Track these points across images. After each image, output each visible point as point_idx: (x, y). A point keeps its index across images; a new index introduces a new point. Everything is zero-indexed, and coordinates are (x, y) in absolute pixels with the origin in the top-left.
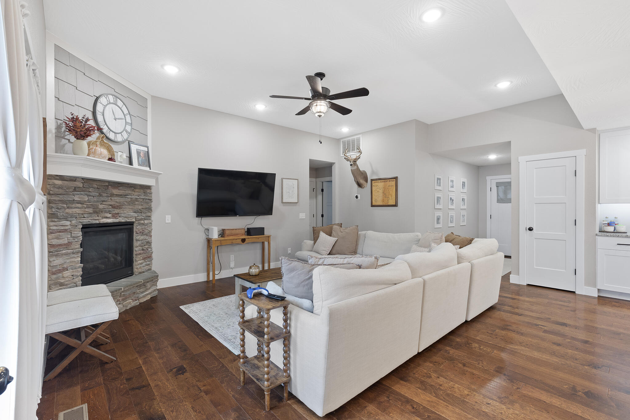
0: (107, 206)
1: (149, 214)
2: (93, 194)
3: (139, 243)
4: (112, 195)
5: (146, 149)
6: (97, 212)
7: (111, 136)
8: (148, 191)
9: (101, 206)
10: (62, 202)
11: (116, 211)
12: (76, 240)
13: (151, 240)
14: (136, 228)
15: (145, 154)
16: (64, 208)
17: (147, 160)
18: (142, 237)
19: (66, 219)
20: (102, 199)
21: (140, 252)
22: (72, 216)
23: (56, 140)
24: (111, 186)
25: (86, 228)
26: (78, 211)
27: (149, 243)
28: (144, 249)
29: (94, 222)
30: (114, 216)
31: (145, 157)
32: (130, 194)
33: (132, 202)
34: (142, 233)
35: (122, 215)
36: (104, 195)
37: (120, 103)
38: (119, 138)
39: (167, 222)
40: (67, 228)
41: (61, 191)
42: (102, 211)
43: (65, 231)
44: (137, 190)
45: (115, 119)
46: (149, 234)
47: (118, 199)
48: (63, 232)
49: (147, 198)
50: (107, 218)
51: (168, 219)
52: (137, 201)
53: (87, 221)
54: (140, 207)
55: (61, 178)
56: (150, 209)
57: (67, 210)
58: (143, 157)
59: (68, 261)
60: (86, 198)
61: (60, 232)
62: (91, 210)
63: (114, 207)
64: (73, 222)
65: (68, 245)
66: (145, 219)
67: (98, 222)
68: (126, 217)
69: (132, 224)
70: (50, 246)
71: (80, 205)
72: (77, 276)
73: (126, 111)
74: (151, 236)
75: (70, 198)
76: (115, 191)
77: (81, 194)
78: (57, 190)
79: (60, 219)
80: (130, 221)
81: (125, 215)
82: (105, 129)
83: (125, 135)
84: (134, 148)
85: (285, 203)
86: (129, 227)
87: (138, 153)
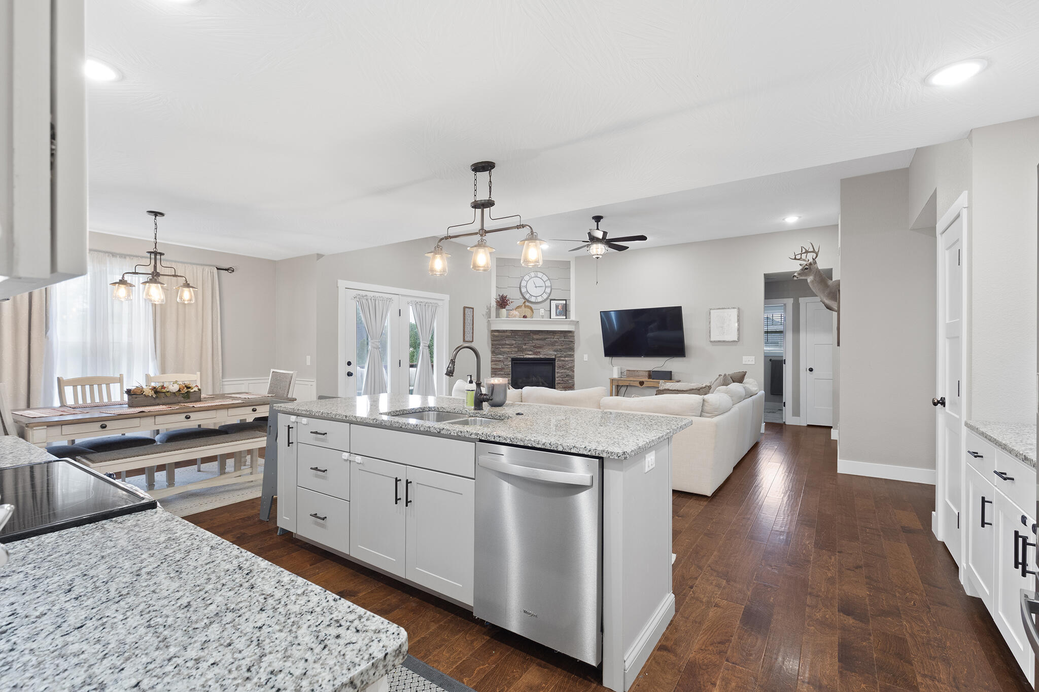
0: (529, 347)
1: (570, 353)
2: (518, 339)
3: (559, 374)
4: (533, 339)
5: (564, 302)
6: (522, 350)
7: (533, 299)
8: (570, 334)
9: (524, 347)
10: (500, 345)
11: (538, 350)
12: (507, 367)
13: (574, 374)
14: (557, 363)
15: (563, 306)
17: (565, 310)
18: (562, 371)
19: (500, 354)
20: (525, 342)
21: (560, 382)
22: (504, 353)
23: (496, 311)
24: (532, 333)
25: (513, 360)
26: (508, 350)
27: (572, 377)
28: (564, 380)
29: (519, 357)
30: (535, 353)
31: (562, 308)
32: (548, 338)
33: (553, 344)
34: (562, 367)
35: (542, 353)
36: (526, 339)
37: (540, 275)
38: (540, 299)
39: (585, 360)
40: (500, 359)
41: (498, 338)
42: (526, 349)
43: (500, 361)
44: (557, 335)
45: (536, 287)
46: (572, 369)
47: (538, 342)
49: (567, 340)
50: (529, 355)
51: (586, 357)
52: (557, 343)
53: (513, 356)
54: (559, 347)
55: (498, 331)
56: (572, 349)
57: (501, 349)
58: (560, 309)
60: (514, 342)
61: (497, 361)
62: (516, 350)
63: (535, 347)
64: (505, 356)
65: (502, 369)
66: (565, 357)
67: (522, 357)
68: (545, 355)
69: (554, 360)
70: (492, 369)
71: (509, 346)
73: (545, 278)
74: (573, 371)
75: (504, 342)
76: (535, 337)
77: (510, 340)
78: (496, 338)
79: (497, 355)
80: (550, 357)
81: (544, 353)
82: (527, 296)
83: (545, 296)
84: (554, 303)
85: (714, 342)
86: (550, 362)
87: (557, 307)
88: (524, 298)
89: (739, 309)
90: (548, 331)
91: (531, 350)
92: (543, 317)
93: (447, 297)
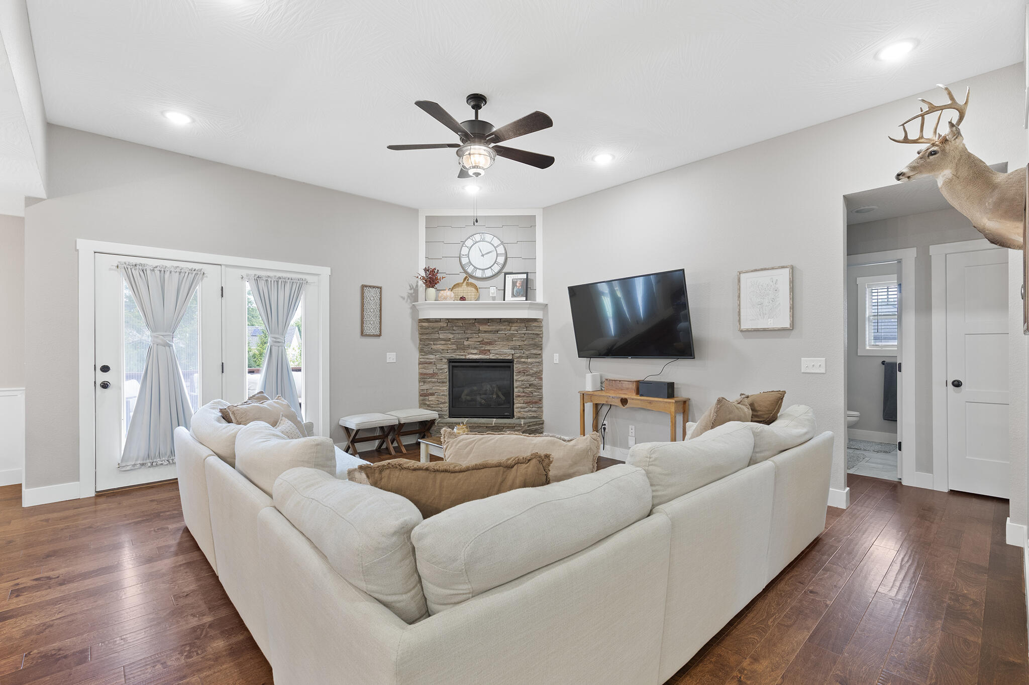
0: (473, 343)
1: (535, 351)
2: (457, 332)
4: (479, 331)
5: (524, 276)
6: (464, 348)
7: (479, 274)
8: (535, 324)
9: (466, 343)
10: (430, 340)
11: (488, 348)
12: (441, 372)
13: (541, 383)
14: (517, 367)
15: (523, 282)
16: (431, 344)
18: (523, 378)
19: (431, 353)
20: (467, 336)
21: (519, 394)
22: (437, 351)
24: (478, 322)
25: (451, 361)
26: (442, 347)
27: (539, 388)
28: (526, 391)
29: (458, 357)
30: (482, 352)
31: (522, 286)
32: (504, 330)
33: (509, 338)
34: (524, 372)
35: (493, 351)
36: (469, 331)
37: (488, 238)
38: (489, 273)
39: (555, 362)
40: (431, 361)
41: (428, 331)
42: (469, 347)
43: (431, 363)
44: (515, 325)
45: (483, 256)
46: (538, 375)
47: (487, 336)
48: (429, 364)
49: (530, 332)
50: (473, 354)
51: (556, 358)
52: (515, 337)
53: (449, 356)
54: (518, 343)
55: (428, 320)
56: (539, 346)
57: (434, 347)
58: (519, 287)
59: (434, 388)
60: (451, 336)
61: (426, 363)
62: (454, 347)
63: (482, 343)
64: (438, 356)
65: (433, 375)
66: (527, 357)
67: (463, 357)
68: (497, 354)
69: (511, 362)
70: (421, 374)
71: (443, 342)
72: (444, 403)
73: (496, 242)
74: (541, 379)
75: (436, 336)
76: (482, 328)
77: (445, 333)
78: (425, 330)
79: (427, 354)
80: (504, 358)
81: (496, 352)
82: (470, 270)
83: (496, 268)
84: (509, 278)
85: (748, 331)
86: (506, 365)
87: (514, 283)
88: (466, 272)
89: (792, 268)
90: (501, 319)
91: (475, 348)
92: (494, 298)
93: (326, 271)
